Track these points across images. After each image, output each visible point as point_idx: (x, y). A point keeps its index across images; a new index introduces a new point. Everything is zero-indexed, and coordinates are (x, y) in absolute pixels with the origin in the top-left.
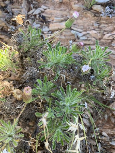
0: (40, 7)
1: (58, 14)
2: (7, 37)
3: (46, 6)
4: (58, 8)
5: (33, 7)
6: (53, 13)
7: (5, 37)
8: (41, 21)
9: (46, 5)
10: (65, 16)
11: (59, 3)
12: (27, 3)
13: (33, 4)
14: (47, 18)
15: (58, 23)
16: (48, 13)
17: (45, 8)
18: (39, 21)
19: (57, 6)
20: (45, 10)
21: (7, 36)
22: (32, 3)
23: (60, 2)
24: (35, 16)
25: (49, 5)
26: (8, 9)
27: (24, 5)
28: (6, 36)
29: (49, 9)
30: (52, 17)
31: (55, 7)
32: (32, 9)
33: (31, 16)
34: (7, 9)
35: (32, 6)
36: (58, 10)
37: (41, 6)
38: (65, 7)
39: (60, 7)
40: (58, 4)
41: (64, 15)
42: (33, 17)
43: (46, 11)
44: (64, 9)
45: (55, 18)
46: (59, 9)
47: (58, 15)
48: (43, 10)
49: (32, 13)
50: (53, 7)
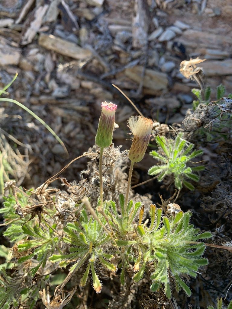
0: (172, 25)
1: (211, 42)
2: (98, 85)
3: (185, 23)
4: (210, 27)
5: (159, 24)
6: (201, 40)
7: (93, 85)
8: (177, 56)
9: (185, 19)
10: (227, 45)
11: (212, 17)
12: (145, 16)
13: (159, 18)
14: (188, 50)
15: (217, 63)
16: (191, 38)
17: (184, 26)
18: (171, 55)
19: (208, 23)
20: (184, 30)
21: (98, 82)
22: (155, 15)
23: (216, 16)
24: (164, 43)
25: (191, 21)
26: (100, 25)
27: (140, 20)
28: (96, 84)
29: (192, 28)
30: (201, 47)
31: (203, 25)
32: (155, 29)
33: (155, 44)
34: (97, 25)
35: (155, 21)
36: (210, 33)
37: (174, 21)
38: (227, 25)
39: (214, 25)
40: (210, 19)
41: (226, 43)
42: (159, 46)
43: (186, 33)
44: (225, 30)
45: (209, 51)
46: (214, 30)
47: (213, 44)
48: (178, 31)
49: (158, 37)
50: (200, 25)
